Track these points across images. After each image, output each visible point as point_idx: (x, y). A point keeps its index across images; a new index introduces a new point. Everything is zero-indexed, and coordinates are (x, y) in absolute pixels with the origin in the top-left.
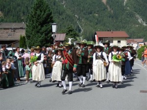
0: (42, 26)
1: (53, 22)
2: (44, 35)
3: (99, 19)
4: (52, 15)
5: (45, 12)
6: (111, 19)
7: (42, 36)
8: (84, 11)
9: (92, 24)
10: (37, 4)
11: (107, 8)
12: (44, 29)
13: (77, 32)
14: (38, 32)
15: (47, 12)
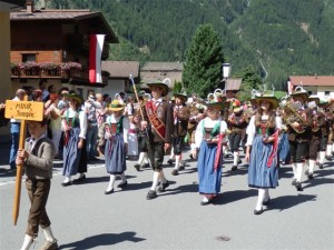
0: (207, 68)
1: (223, 61)
2: (209, 80)
3: (296, 56)
4: (222, 51)
5: (211, 46)
6: (314, 56)
7: (206, 83)
8: (272, 44)
9: (283, 64)
10: (200, 35)
11: (309, 39)
12: (209, 71)
13: (259, 76)
14: (200, 76)
15: (215, 47)
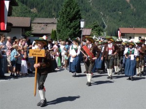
0: (71, 22)
1: (81, 18)
2: (72, 29)
3: (123, 16)
4: (80, 12)
5: (74, 9)
6: (133, 17)
7: (71, 31)
8: (109, 9)
9: (115, 21)
10: (67, 2)
11: (130, 7)
12: (73, 24)
13: (102, 28)
14: (67, 27)
15: (76, 10)
